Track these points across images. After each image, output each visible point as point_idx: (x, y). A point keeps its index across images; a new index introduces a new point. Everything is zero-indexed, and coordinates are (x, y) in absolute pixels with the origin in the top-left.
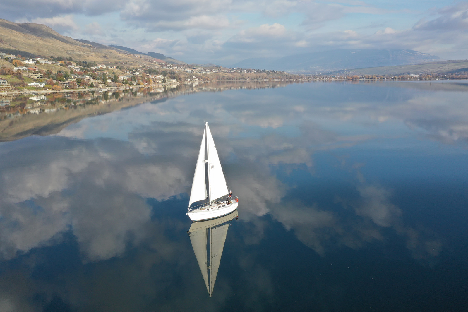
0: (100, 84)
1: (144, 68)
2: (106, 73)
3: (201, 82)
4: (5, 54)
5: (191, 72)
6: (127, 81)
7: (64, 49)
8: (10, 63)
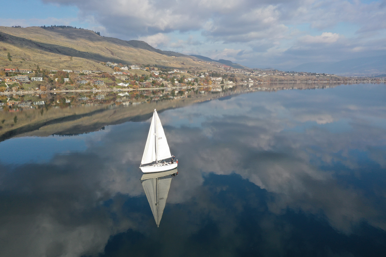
0: (169, 84)
1: (211, 72)
2: (179, 76)
3: (256, 83)
4: (110, 63)
5: (249, 75)
6: (190, 82)
7: (154, 59)
8: (112, 69)
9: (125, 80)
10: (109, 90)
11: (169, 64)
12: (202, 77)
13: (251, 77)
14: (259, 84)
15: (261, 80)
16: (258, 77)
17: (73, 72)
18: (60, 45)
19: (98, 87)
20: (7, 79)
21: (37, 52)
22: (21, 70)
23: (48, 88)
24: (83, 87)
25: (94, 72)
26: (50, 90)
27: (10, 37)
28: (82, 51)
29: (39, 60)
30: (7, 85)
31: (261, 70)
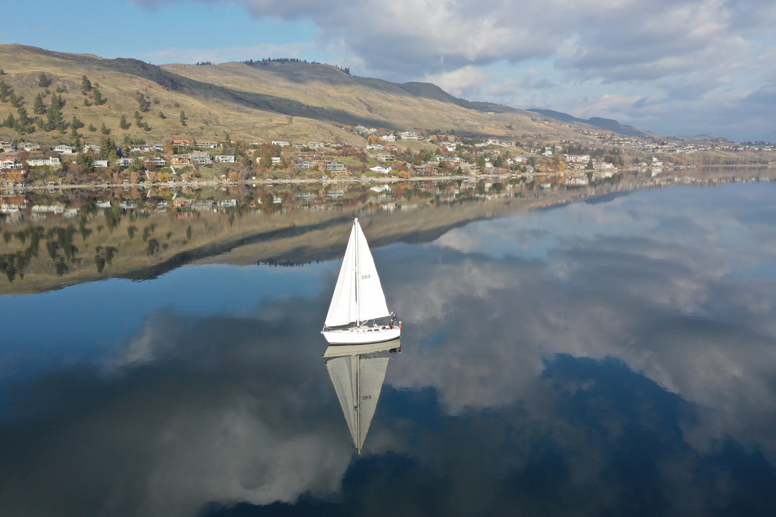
0: (473, 169)
1: (567, 145)
2: (496, 153)
3: (668, 167)
4: (363, 128)
5: (654, 150)
6: (519, 166)
7: (451, 118)
8: (365, 140)
9: (386, 160)
10: (352, 180)
11: (481, 128)
12: (546, 155)
13: (658, 154)
14: (676, 170)
15: (680, 160)
16: (674, 155)
17: (291, 145)
18: (274, 95)
19: (332, 174)
20: (174, 159)
21: (230, 109)
22: (200, 142)
23: (242, 176)
24: (305, 173)
25: (328, 146)
26: (245, 179)
27: (188, 83)
28: (313, 106)
29: (232, 125)
30: (173, 169)
31: (686, 139)
